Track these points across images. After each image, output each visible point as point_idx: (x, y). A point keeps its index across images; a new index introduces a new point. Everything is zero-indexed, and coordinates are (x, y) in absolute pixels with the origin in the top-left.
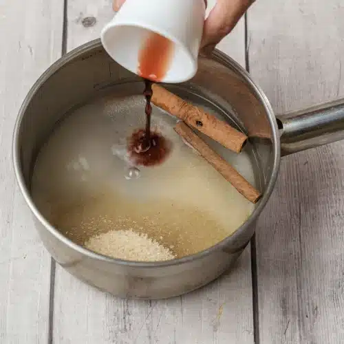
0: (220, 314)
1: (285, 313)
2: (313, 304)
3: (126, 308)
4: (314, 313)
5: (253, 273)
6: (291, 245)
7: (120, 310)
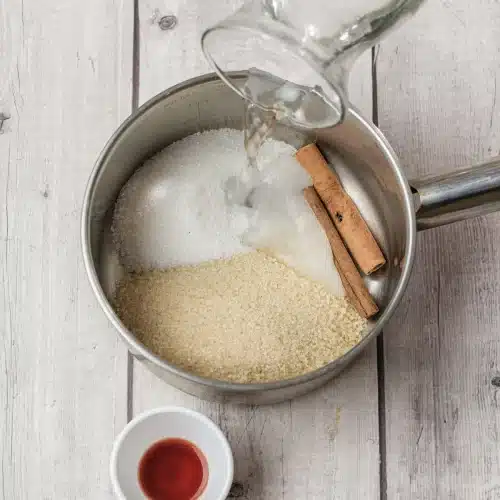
0: (338, 418)
1: (418, 417)
2: (452, 406)
3: (221, 411)
4: (454, 417)
5: (379, 368)
6: (427, 329)
7: (214, 414)
